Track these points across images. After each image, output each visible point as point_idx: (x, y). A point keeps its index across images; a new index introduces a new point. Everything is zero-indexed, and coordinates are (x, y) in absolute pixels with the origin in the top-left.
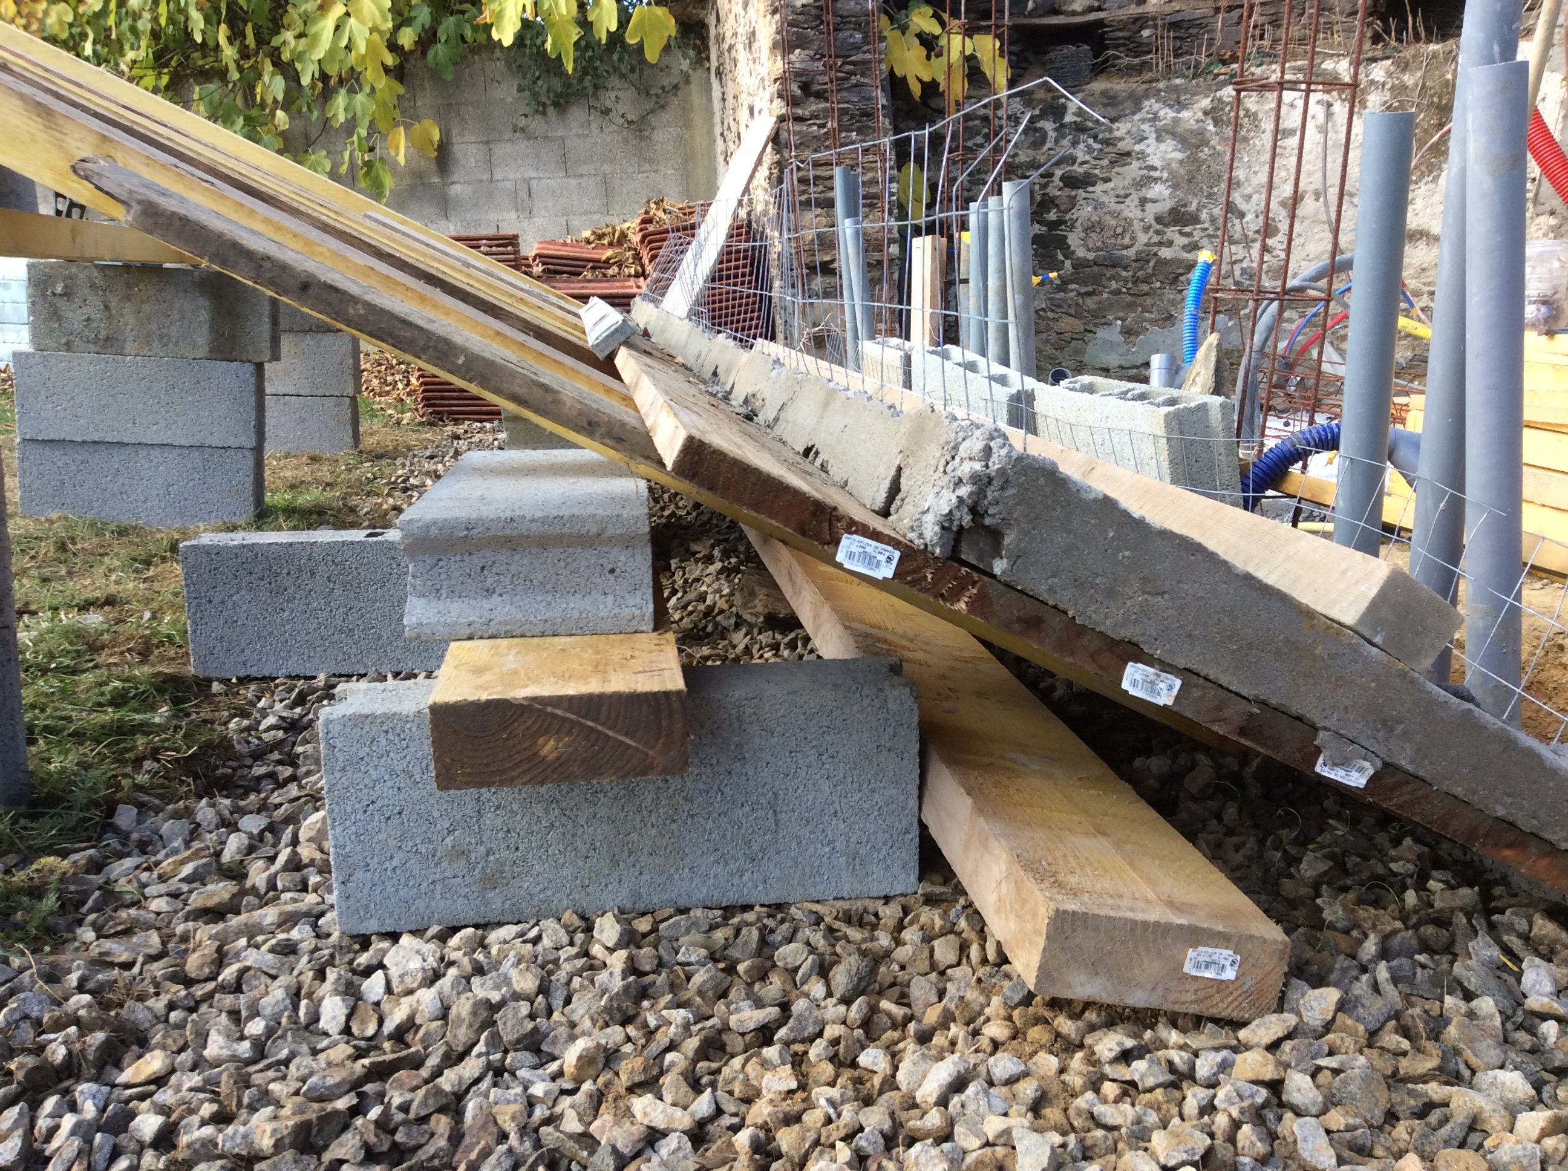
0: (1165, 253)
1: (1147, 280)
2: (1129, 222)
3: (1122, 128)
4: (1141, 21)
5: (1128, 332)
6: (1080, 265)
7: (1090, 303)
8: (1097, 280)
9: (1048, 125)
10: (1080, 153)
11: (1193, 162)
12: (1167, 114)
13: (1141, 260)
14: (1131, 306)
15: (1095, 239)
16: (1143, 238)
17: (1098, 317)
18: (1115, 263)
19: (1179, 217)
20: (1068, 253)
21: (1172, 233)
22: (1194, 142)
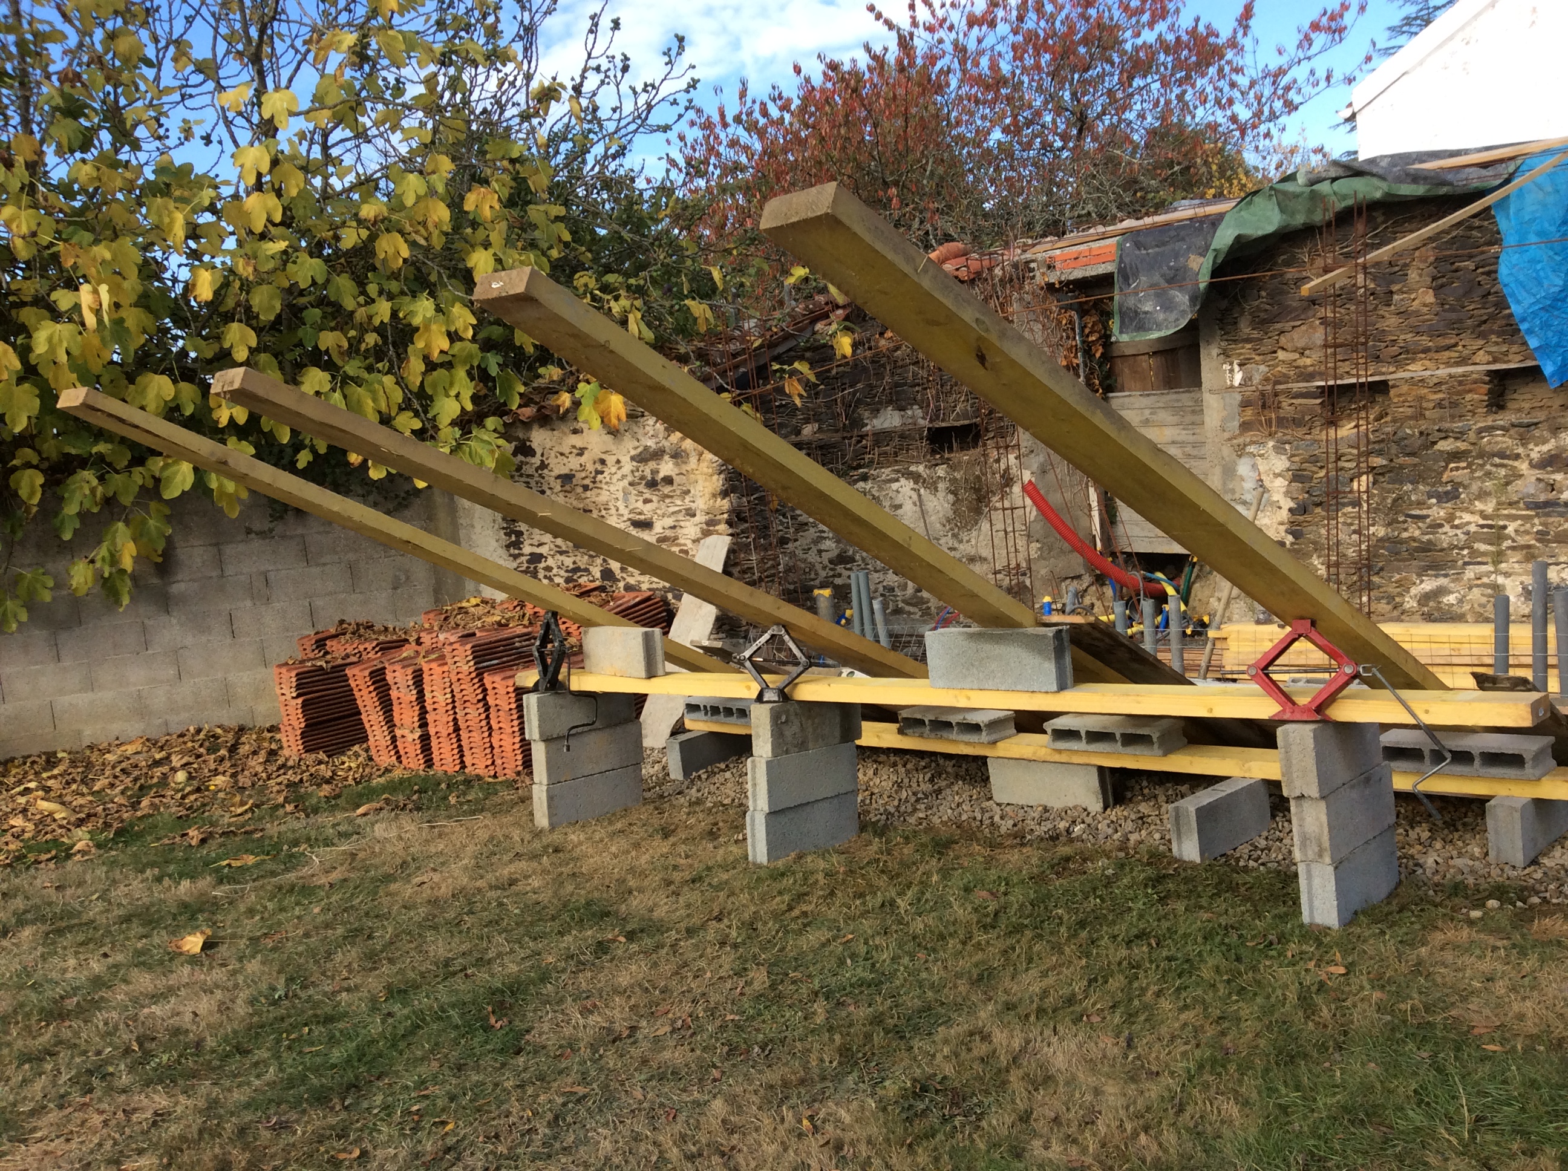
2: (812, 566)
16: (823, 574)
21: (840, 568)
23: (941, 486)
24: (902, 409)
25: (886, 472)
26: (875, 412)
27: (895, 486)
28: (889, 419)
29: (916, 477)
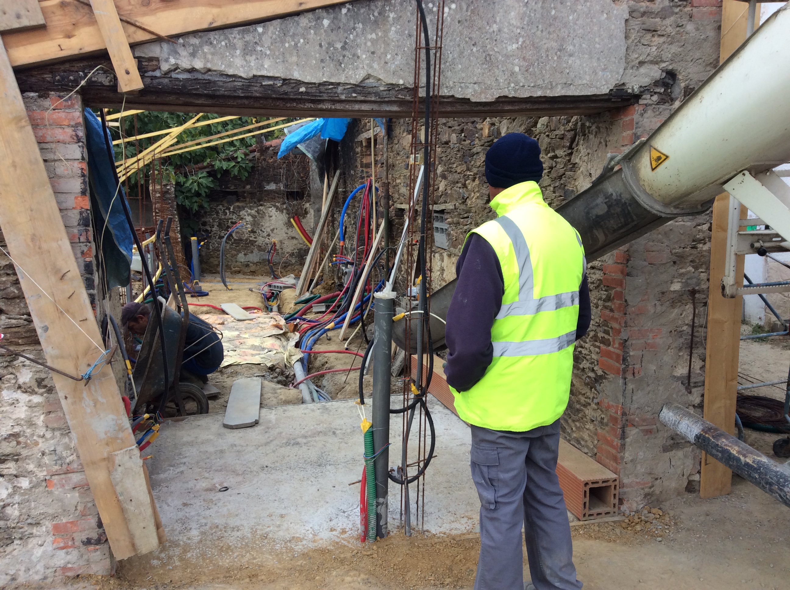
0: (251, 239)
1: (248, 244)
2: (243, 233)
3: (241, 213)
4: (244, 192)
5: (245, 255)
6: (235, 240)
7: (238, 248)
8: (238, 243)
9: (227, 211)
10: (234, 217)
11: (254, 221)
12: (249, 211)
13: (246, 240)
14: (245, 249)
15: (238, 235)
16: (246, 236)
17: (239, 251)
18: (241, 240)
19: (253, 232)
20: (233, 238)
21: (252, 234)
22: (254, 217)
23: (284, 211)
24: (277, 184)
25: (268, 204)
26: (268, 183)
27: (270, 209)
28: (272, 187)
29: (277, 208)
